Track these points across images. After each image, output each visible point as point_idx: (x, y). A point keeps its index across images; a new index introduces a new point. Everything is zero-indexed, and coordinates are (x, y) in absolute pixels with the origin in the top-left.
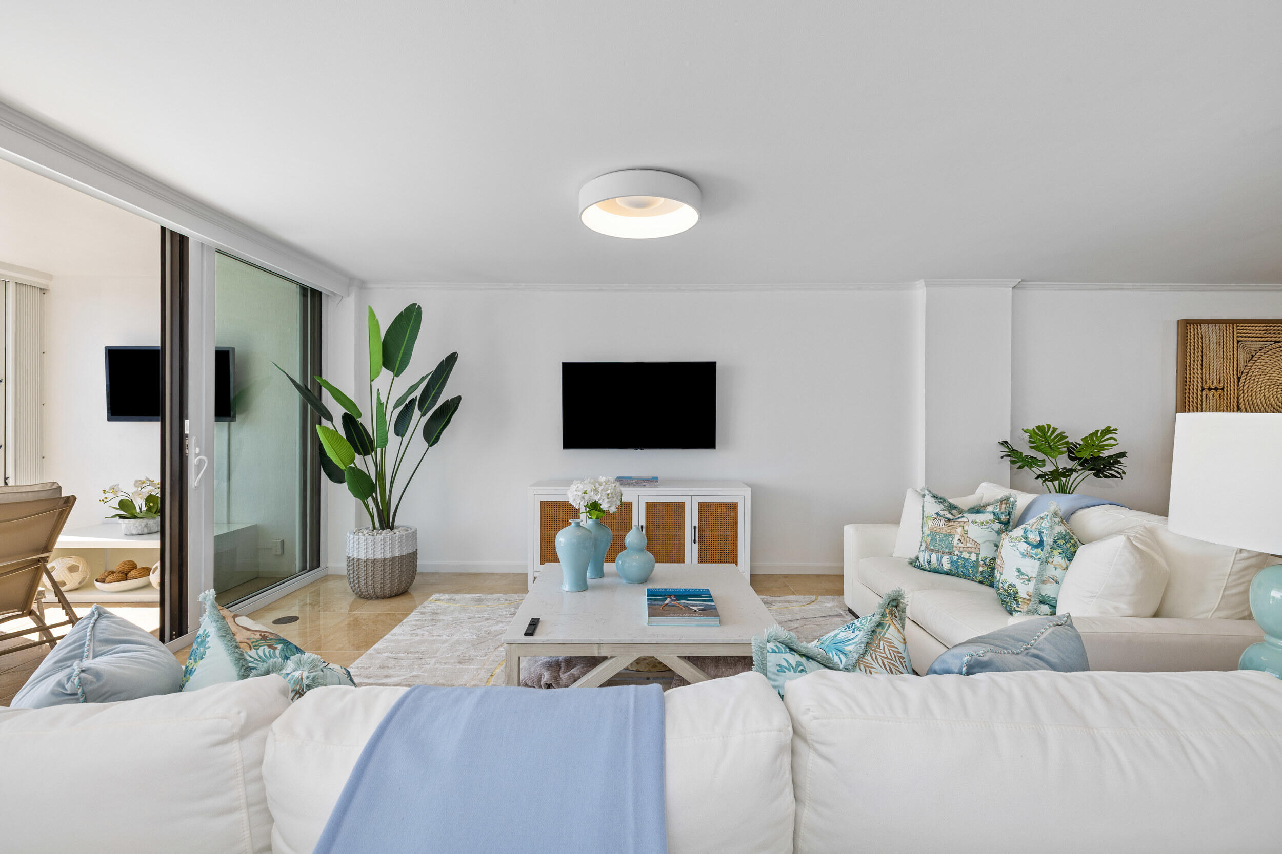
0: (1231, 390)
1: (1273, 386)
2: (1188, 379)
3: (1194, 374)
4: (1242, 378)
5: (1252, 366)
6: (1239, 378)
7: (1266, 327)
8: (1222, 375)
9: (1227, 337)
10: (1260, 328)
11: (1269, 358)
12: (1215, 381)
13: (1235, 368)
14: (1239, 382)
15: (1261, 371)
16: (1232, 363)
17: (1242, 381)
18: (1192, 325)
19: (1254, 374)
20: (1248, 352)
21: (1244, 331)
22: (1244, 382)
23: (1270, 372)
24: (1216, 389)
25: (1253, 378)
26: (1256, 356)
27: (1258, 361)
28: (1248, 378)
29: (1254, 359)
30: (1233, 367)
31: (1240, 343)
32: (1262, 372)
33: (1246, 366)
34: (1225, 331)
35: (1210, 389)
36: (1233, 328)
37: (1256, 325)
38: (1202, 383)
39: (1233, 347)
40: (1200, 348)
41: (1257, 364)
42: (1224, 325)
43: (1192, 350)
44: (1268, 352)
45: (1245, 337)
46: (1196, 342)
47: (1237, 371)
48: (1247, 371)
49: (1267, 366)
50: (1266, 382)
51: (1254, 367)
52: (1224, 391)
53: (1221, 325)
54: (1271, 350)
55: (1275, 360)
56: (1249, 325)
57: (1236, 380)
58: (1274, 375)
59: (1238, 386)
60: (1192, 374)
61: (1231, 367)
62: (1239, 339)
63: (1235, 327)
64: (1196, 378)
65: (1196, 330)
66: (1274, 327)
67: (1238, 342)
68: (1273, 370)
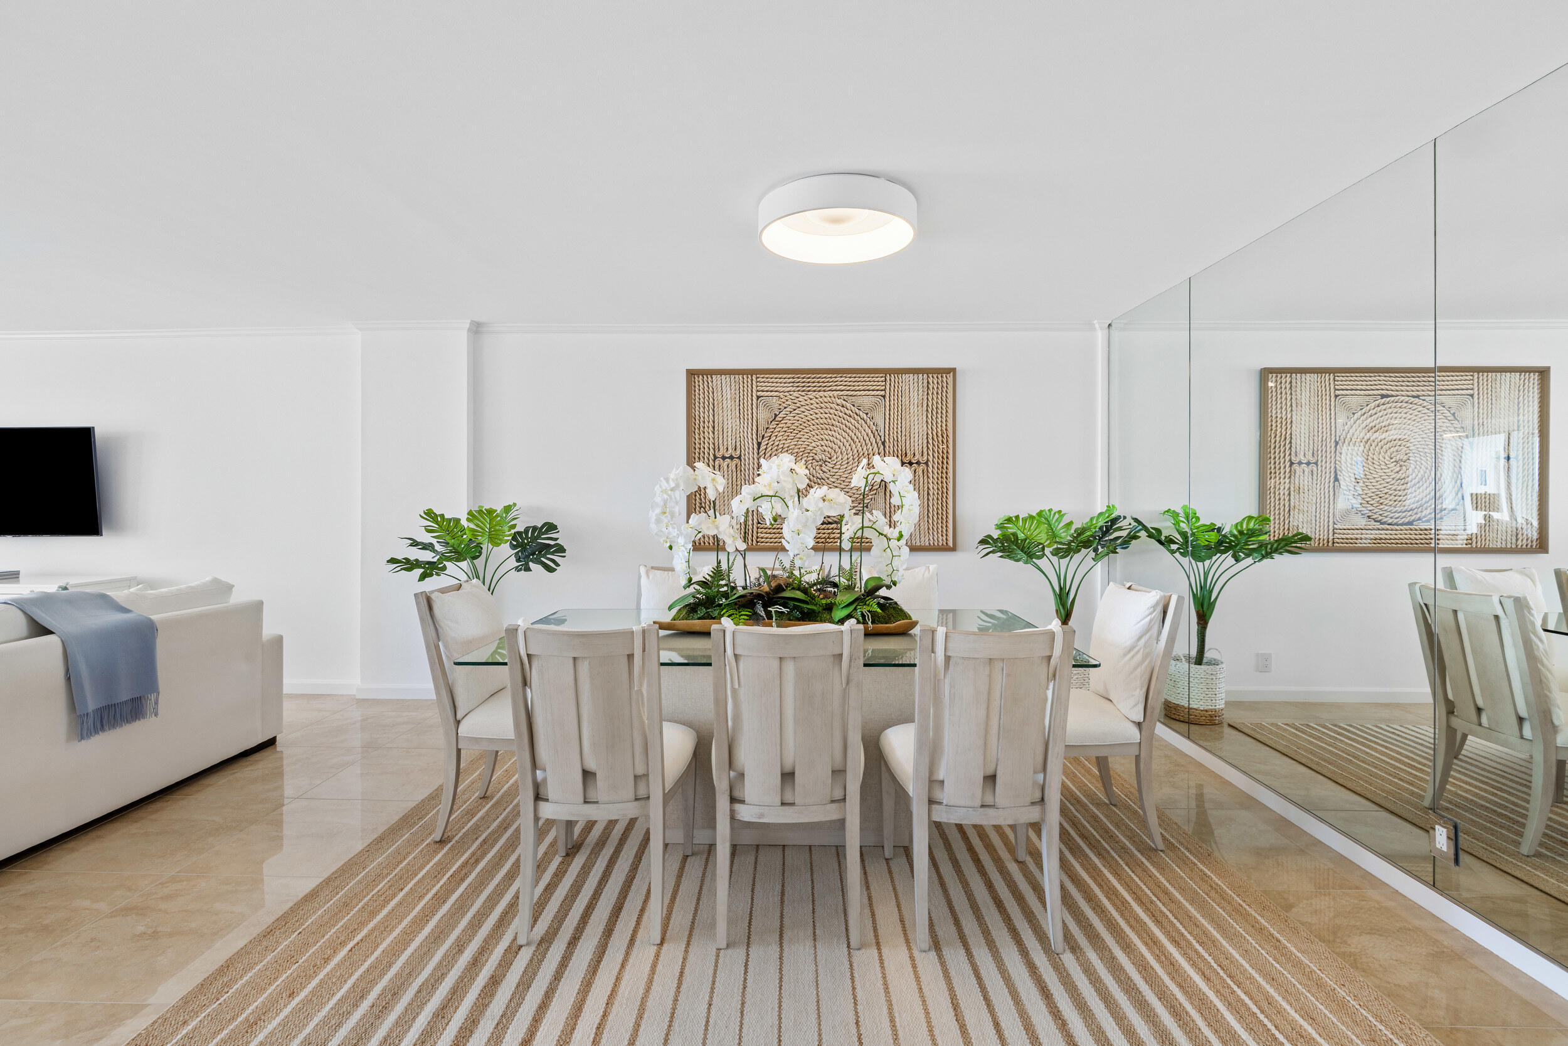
0: (749, 459)
1: (801, 453)
2: (697, 445)
3: (704, 438)
4: (763, 444)
5: (775, 428)
6: (759, 444)
7: (793, 378)
8: (738, 440)
9: (744, 391)
10: (785, 381)
11: (796, 418)
12: (730, 448)
13: (754, 430)
14: (759, 448)
15: (787, 434)
16: (750, 424)
17: (763, 447)
18: (701, 376)
19: (778, 439)
20: (771, 410)
21: (765, 383)
22: (766, 449)
23: (798, 436)
24: (731, 458)
25: (777, 443)
26: (780, 415)
27: (783, 422)
28: (770, 444)
29: (777, 419)
30: (752, 430)
31: (760, 399)
32: (788, 436)
33: (767, 428)
34: (741, 383)
35: (724, 458)
36: (752, 380)
37: (781, 376)
38: (714, 449)
39: (752, 404)
40: (711, 405)
41: (782, 425)
42: (741, 377)
43: (702, 409)
44: (795, 410)
45: (767, 391)
46: (707, 398)
47: (757, 435)
48: (769, 434)
49: (794, 428)
50: (793, 449)
51: (777, 430)
52: (741, 461)
53: (737, 376)
54: (799, 408)
55: (803, 420)
56: (771, 376)
57: (756, 445)
58: (802, 440)
59: (758, 454)
60: (702, 439)
61: (750, 429)
62: (759, 393)
63: (754, 378)
64: (706, 444)
65: (706, 383)
66: (803, 378)
67: (758, 397)
68: (801, 433)
